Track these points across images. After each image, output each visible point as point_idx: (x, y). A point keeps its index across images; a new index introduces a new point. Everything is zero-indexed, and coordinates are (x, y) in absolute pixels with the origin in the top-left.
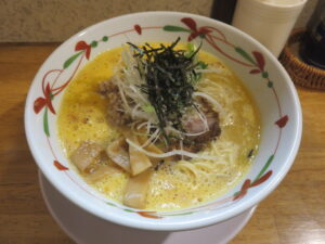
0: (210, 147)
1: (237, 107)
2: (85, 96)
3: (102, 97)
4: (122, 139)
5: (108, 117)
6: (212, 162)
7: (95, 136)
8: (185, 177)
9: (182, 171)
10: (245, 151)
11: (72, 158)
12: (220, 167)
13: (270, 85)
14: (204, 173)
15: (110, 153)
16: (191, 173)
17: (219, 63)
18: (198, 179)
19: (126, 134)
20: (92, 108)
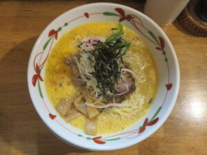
0: (129, 98)
2: (58, 67)
3: (68, 68)
4: (82, 96)
5: (73, 81)
6: (130, 107)
7: (67, 94)
8: (116, 116)
9: (114, 113)
10: (148, 99)
11: (57, 108)
12: (134, 110)
13: (166, 60)
14: (126, 114)
15: (77, 105)
16: (119, 114)
17: (138, 38)
18: (123, 118)
19: (84, 93)
20: (64, 76)
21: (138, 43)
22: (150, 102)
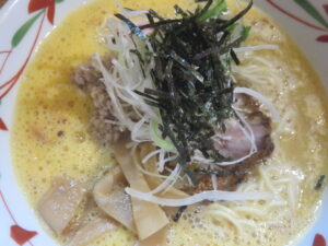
0: (257, 175)
1: (297, 100)
4: (117, 171)
6: (262, 202)
8: (221, 231)
9: (216, 223)
10: (313, 178)
11: (42, 210)
12: (275, 210)
14: (251, 223)
15: (102, 199)
16: (231, 224)
17: (265, 21)
18: (243, 235)
19: (124, 161)
21: (266, 32)
22: (319, 186)
